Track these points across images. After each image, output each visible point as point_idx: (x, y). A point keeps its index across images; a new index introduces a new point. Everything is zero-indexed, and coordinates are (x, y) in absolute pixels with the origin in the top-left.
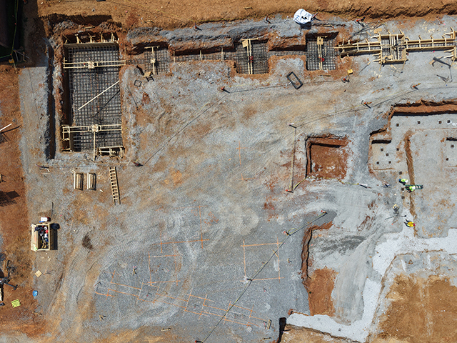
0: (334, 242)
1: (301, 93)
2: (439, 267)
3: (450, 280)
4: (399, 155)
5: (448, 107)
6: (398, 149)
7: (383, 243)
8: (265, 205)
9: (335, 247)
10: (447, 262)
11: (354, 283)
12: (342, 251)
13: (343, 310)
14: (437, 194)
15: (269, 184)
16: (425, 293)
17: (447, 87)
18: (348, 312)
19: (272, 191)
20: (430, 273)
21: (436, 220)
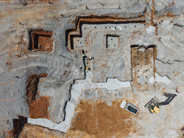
0: (50, 83)
1: (26, 8)
2: (101, 96)
3: (107, 103)
4: (86, 43)
5: (107, 20)
6: (86, 40)
7: (76, 85)
8: (7, 63)
9: (51, 86)
10: (106, 94)
11: (59, 103)
12: (54, 88)
13: (54, 116)
14: (101, 61)
15: (9, 53)
16: (95, 109)
17: (103, 9)
18: (56, 117)
19: (11, 56)
20: (97, 99)
21: (100, 74)
